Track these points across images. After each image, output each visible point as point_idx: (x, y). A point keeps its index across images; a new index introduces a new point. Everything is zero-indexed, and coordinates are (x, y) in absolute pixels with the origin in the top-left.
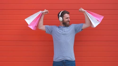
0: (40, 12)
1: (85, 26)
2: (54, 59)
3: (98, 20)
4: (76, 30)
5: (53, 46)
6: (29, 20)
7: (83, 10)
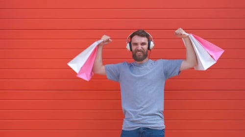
0: (96, 44)
1: (185, 65)
2: (123, 126)
3: (212, 56)
4: (166, 74)
5: (121, 100)
6: (77, 65)
7: (184, 33)
